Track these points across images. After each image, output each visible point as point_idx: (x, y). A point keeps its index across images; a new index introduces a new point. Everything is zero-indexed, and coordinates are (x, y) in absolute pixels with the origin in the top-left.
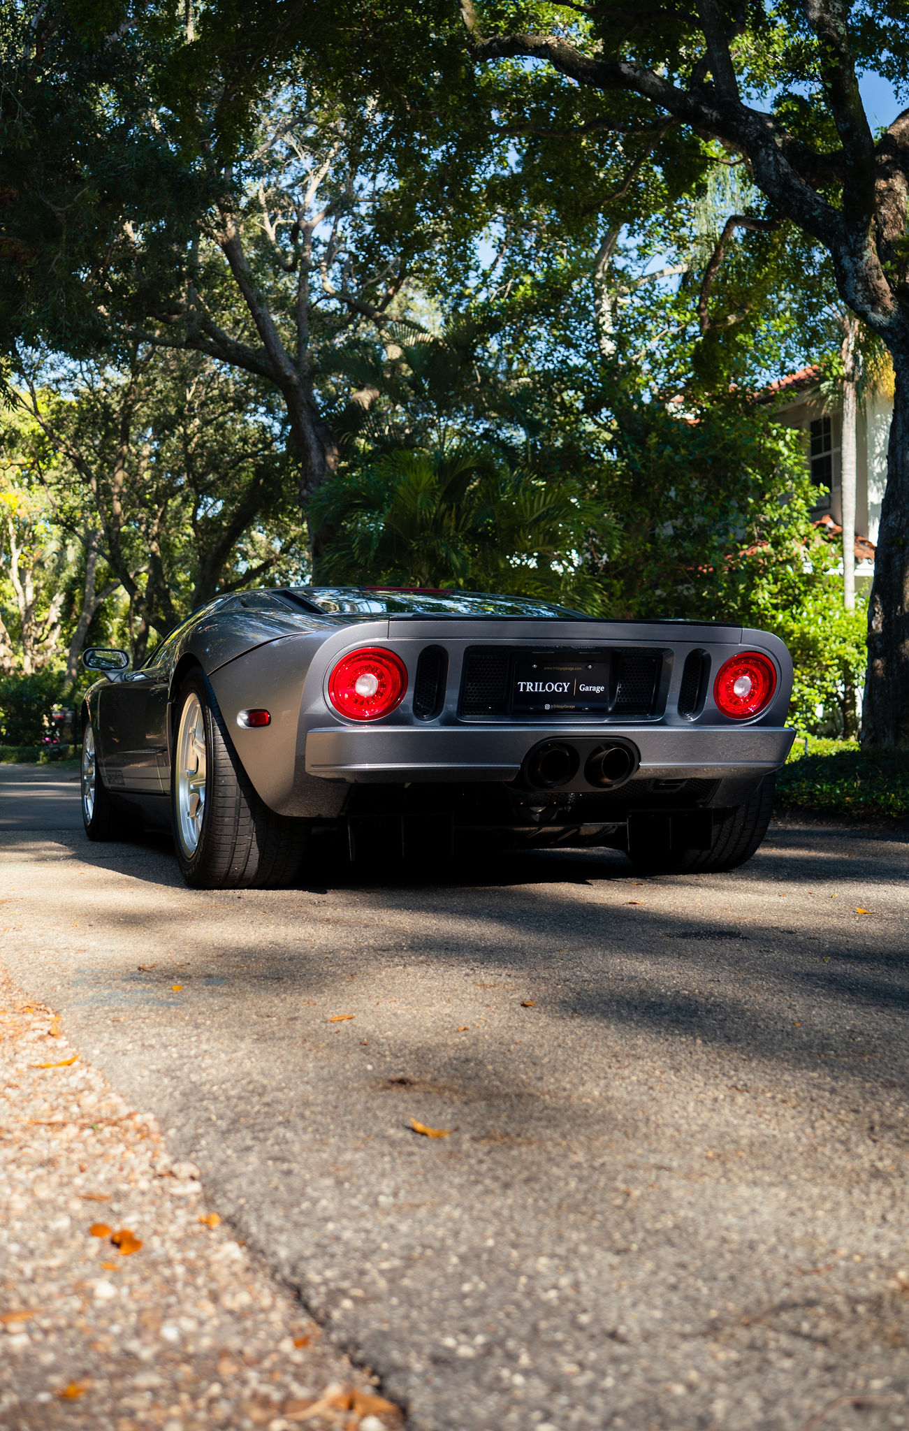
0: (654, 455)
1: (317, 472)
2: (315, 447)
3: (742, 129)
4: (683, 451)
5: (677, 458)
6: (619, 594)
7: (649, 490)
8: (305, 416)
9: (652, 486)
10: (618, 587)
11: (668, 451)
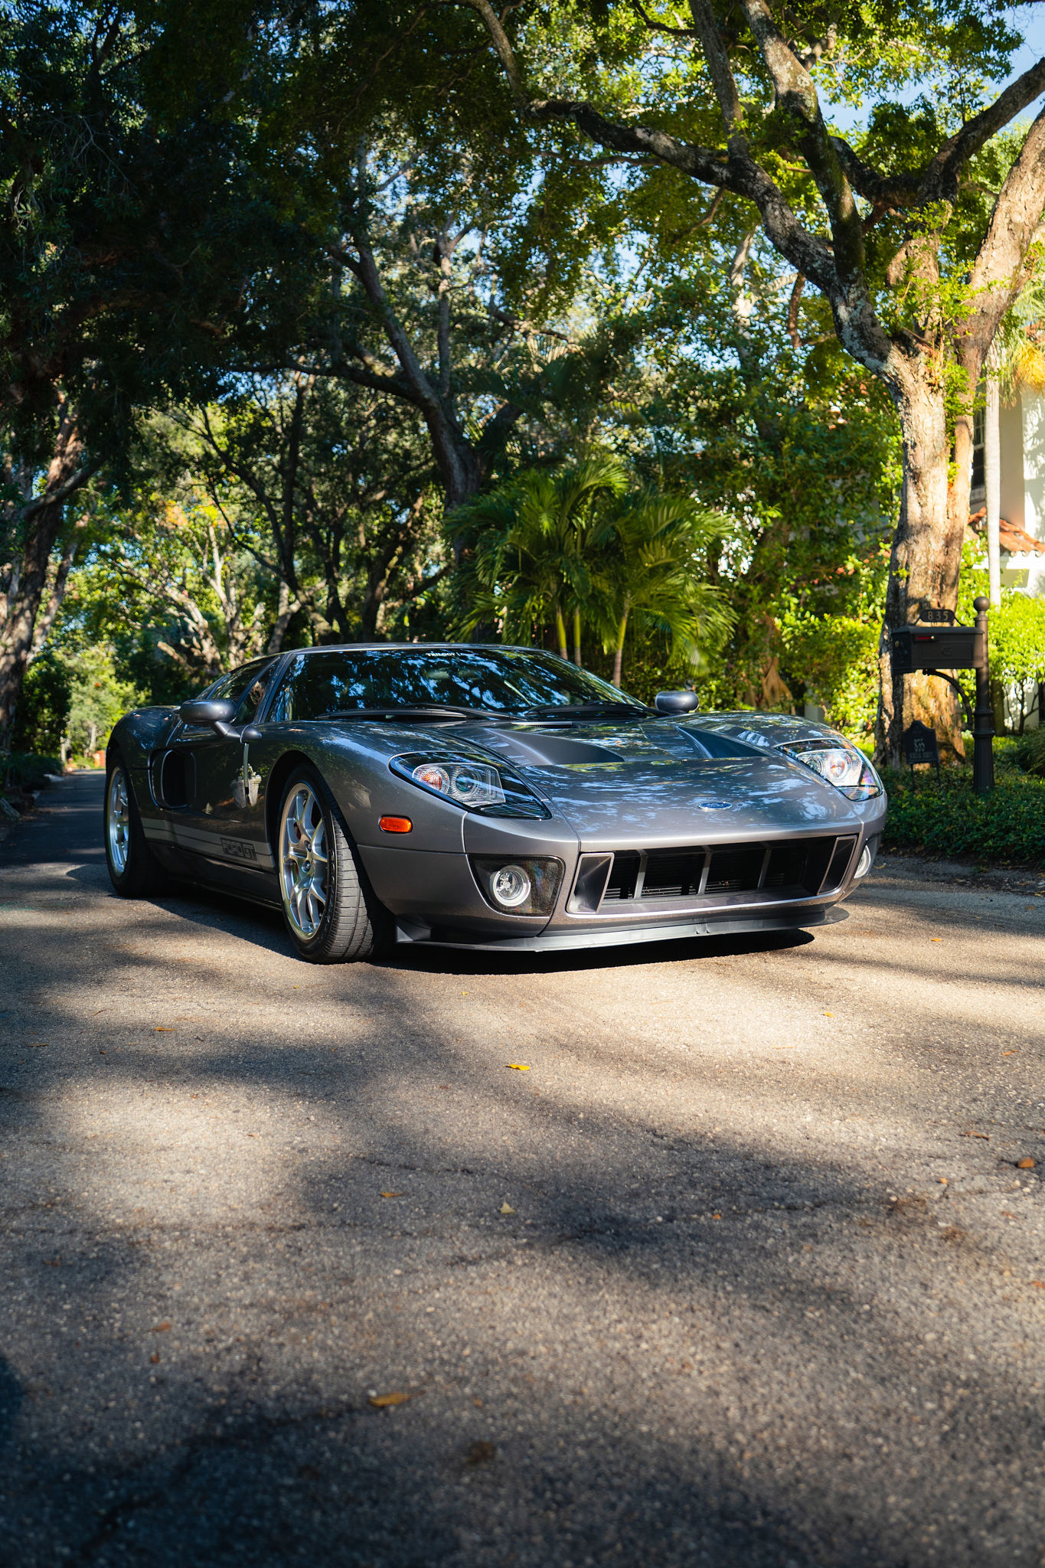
0: (787, 460)
1: (460, 490)
2: (457, 465)
3: (750, 185)
4: (817, 456)
5: (811, 463)
6: (757, 599)
7: (785, 494)
8: (445, 436)
9: (787, 489)
10: (755, 593)
11: (802, 455)
